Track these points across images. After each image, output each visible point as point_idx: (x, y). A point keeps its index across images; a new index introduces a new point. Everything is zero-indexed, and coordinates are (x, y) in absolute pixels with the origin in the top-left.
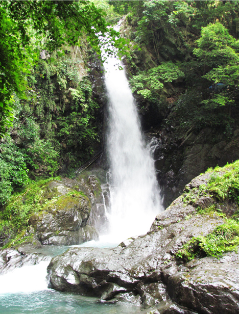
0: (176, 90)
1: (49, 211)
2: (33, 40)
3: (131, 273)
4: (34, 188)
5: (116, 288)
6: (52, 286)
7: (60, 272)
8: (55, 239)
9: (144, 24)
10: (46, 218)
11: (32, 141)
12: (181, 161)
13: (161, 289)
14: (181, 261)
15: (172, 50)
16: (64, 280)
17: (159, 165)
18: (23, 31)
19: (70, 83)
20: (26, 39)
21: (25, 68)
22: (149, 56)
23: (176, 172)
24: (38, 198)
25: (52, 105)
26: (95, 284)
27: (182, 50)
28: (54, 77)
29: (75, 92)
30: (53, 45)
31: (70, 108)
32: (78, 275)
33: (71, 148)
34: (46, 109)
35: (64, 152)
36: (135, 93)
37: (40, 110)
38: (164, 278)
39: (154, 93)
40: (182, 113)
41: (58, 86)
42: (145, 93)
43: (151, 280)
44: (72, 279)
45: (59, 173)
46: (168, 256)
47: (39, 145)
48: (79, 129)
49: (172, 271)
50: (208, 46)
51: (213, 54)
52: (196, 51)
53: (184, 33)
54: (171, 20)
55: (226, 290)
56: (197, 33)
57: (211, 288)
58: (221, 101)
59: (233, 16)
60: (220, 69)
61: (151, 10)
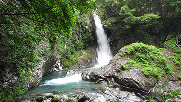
0: (114, 25)
1: (81, 59)
2: (76, 12)
3: (104, 75)
4: (77, 53)
5: (100, 79)
6: (83, 79)
7: (85, 75)
8: (83, 67)
9: (105, 7)
10: (80, 61)
11: (76, 40)
12: (117, 44)
13: (113, 79)
14: (118, 71)
15: (113, 14)
16: (86, 78)
17: (111, 46)
18: (73, 10)
19: (86, 25)
20: (74, 12)
21: (74, 20)
22: (107, 16)
23: (115, 47)
24: (78, 56)
25: (81, 30)
26: (94, 78)
27: (116, 14)
28: (81, 23)
29: (87, 27)
30: (81, 14)
31: (86, 31)
32: (90, 76)
33: (86, 42)
34: (79, 32)
35: (84, 43)
36: (103, 26)
37: (78, 32)
38: (114, 76)
39: (109, 26)
40: (117, 31)
41: (82, 25)
42: (106, 26)
43: (110, 77)
44: (88, 77)
45: (83, 49)
46: (114, 70)
47: (78, 42)
48: (88, 37)
49: (116, 74)
50: (123, 12)
51: (125, 14)
52: (120, 14)
53: (116, 9)
54: (113, 5)
55: (131, 79)
56: (120, 9)
57: (127, 79)
58: (127, 27)
59: (130, 3)
60: (127, 18)
61: (107, 3)
